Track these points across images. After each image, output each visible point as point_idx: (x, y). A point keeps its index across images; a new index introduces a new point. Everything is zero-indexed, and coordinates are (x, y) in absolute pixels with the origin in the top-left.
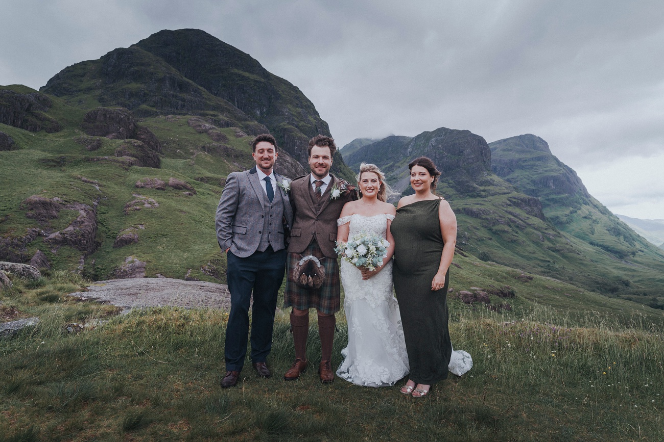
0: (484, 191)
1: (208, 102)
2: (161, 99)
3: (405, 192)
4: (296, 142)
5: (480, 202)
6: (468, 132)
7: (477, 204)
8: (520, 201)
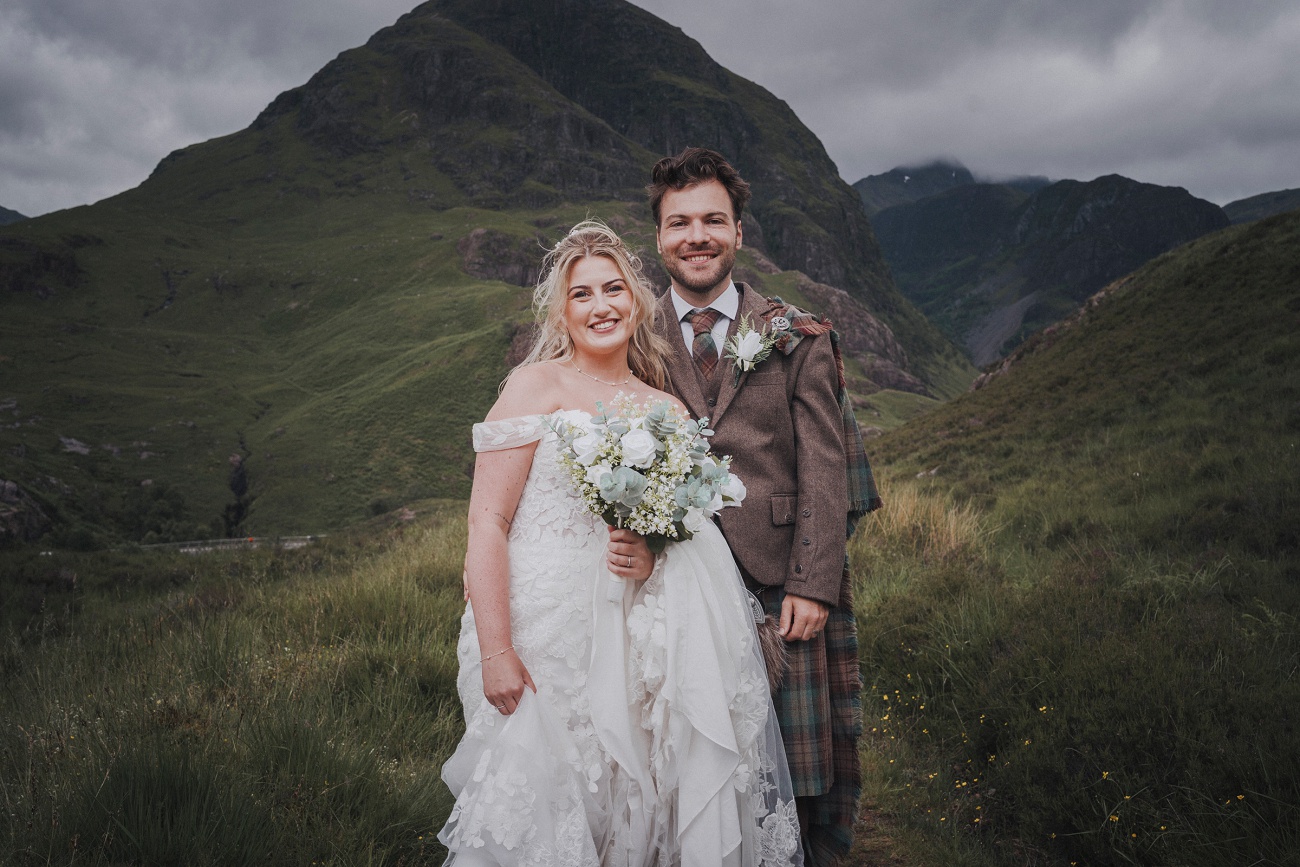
1: (642, 167)
2: (560, 166)
4: (810, 247)
6: (1180, 191)
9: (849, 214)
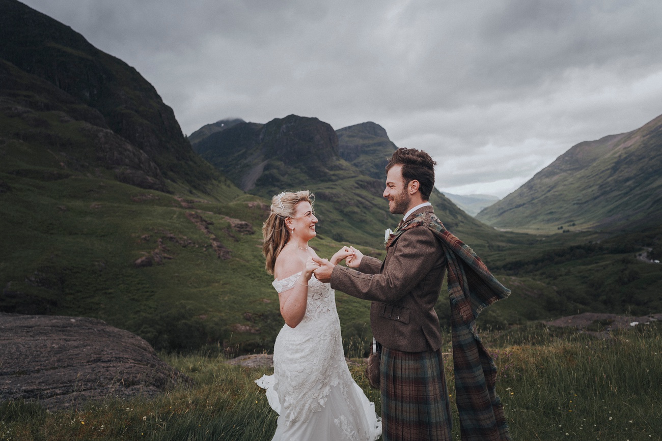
0: (334, 175)
1: (18, 80)
3: (259, 179)
4: (137, 128)
5: (331, 186)
6: (315, 119)
7: (328, 188)
8: (366, 184)
9: (163, 115)
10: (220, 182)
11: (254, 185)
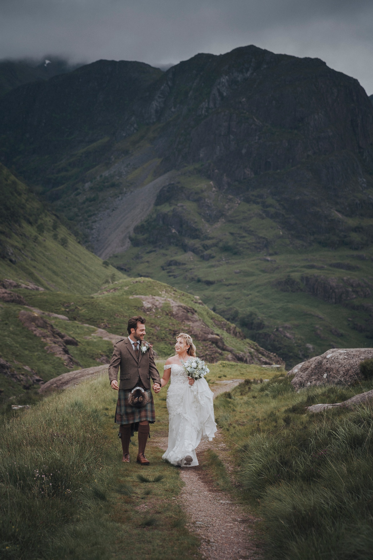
0: (357, 229)
3: (142, 226)
5: (347, 262)
6: (318, 64)
7: (338, 266)
10: (41, 229)
11: (128, 243)
